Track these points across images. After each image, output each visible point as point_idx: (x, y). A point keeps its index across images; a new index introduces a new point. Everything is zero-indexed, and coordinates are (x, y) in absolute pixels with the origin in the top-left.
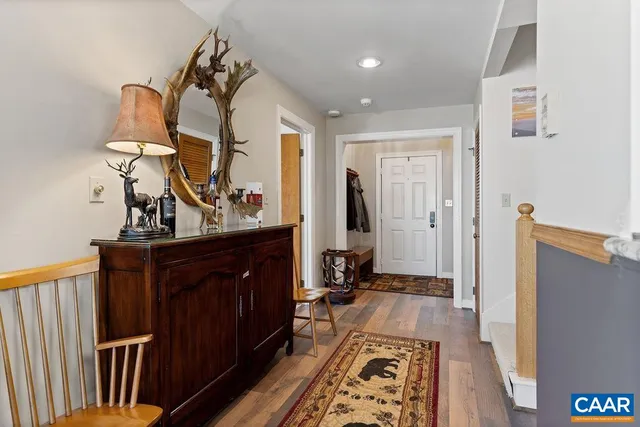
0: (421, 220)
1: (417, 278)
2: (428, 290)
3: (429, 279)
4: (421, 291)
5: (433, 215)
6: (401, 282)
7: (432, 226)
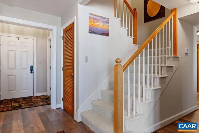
0: (26, 70)
1: (24, 99)
2: (34, 103)
3: (30, 97)
4: (31, 105)
5: (32, 67)
6: (16, 102)
7: (31, 72)
